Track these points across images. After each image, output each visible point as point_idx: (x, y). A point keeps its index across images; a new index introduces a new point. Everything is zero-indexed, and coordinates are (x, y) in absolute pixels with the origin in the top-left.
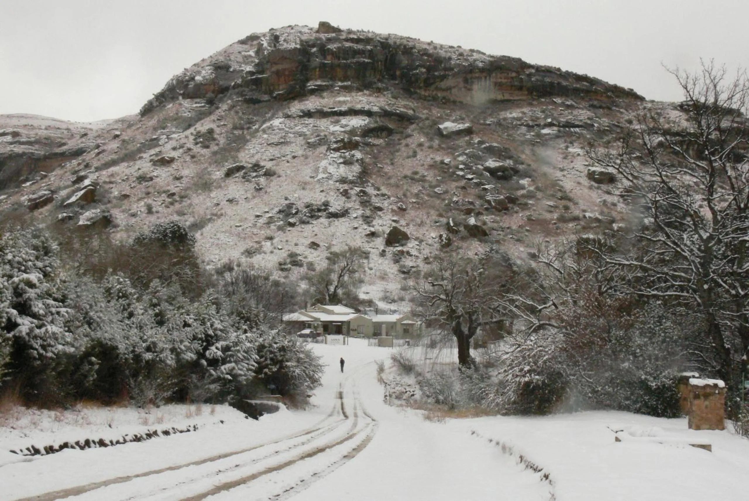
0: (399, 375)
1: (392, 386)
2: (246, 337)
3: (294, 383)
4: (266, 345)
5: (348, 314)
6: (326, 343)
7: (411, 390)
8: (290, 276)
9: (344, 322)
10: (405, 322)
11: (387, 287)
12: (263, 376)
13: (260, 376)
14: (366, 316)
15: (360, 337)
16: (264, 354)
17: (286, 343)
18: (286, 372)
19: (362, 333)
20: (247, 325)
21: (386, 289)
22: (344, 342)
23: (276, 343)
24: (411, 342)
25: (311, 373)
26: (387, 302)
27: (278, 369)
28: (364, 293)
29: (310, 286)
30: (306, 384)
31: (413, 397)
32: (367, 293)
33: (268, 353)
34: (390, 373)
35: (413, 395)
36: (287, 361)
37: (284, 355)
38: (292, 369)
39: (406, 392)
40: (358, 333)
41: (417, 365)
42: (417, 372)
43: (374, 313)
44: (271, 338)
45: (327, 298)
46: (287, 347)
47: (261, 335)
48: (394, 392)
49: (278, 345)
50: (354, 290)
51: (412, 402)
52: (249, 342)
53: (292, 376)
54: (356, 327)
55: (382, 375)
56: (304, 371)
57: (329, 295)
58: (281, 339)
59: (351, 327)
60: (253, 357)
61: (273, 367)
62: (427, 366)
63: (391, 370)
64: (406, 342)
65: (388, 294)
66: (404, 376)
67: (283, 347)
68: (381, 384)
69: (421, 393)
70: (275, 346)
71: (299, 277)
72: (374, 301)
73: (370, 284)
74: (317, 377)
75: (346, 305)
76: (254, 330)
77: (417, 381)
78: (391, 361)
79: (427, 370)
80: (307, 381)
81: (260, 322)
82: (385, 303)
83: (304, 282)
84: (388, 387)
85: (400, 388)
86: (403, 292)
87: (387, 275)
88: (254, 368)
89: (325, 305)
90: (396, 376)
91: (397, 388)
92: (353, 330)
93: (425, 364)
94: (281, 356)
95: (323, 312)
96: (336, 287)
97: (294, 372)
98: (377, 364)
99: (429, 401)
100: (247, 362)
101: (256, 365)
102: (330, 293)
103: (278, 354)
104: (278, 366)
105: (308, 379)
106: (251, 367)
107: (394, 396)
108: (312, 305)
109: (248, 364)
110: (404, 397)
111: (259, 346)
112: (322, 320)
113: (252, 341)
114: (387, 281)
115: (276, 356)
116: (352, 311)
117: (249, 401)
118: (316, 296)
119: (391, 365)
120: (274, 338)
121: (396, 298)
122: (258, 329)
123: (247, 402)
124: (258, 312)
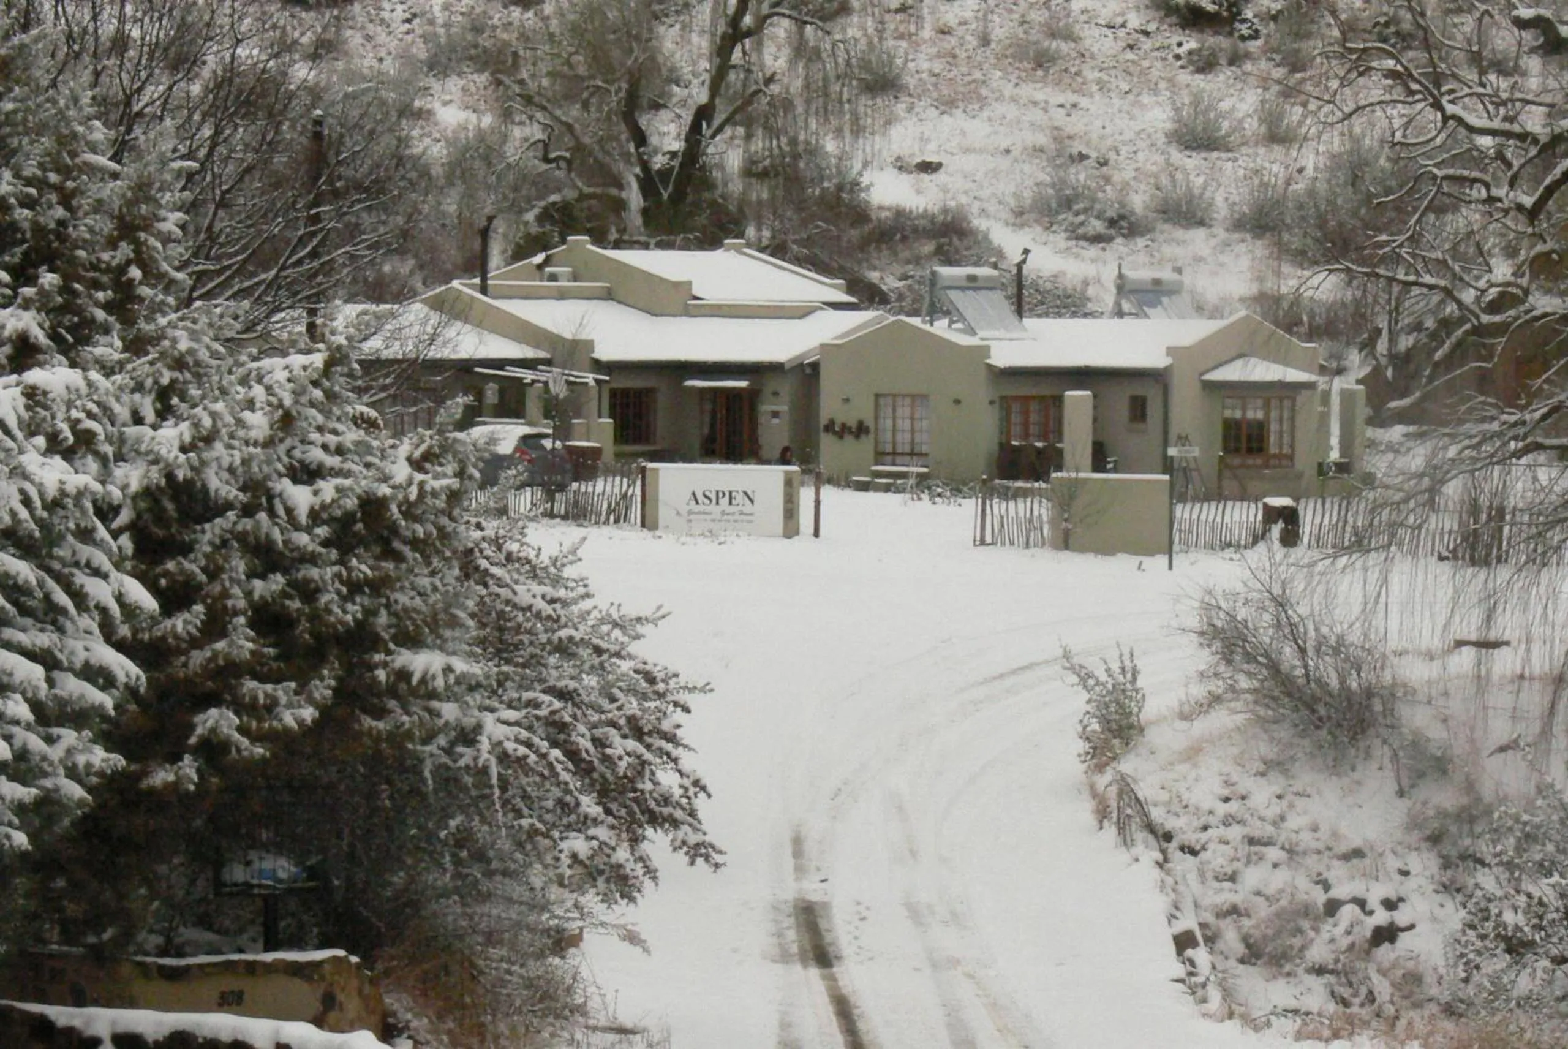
0: (1270, 767)
1: (1217, 858)
2: (33, 395)
3: (463, 839)
4: (219, 485)
5: (802, 312)
6: (648, 522)
7: (1375, 895)
8: (354, 39)
9: (775, 368)
10: (1232, 373)
11: (1074, 125)
12: (189, 767)
13: (161, 776)
14: (940, 327)
15: (892, 484)
16: (193, 567)
17: (401, 471)
18: (398, 738)
19: (913, 454)
20: (42, 303)
21: (1060, 138)
22: (790, 512)
23: (306, 474)
24: (1310, 519)
25: (621, 746)
26: (1077, 235)
27: (325, 712)
28: (901, 166)
29: (507, 115)
30: (578, 844)
31: (1385, 953)
32: (927, 167)
33: (239, 565)
34: (1192, 753)
35: (1386, 935)
36: (412, 641)
37: (378, 586)
38: (449, 711)
39: (1332, 907)
40: (880, 456)
41: (1410, 692)
42: (1417, 745)
43: (998, 303)
44: (259, 423)
45: (634, 197)
46: (409, 511)
47: (163, 395)
48: (1234, 911)
49: (328, 488)
50: (830, 146)
51: (1383, 989)
52: (55, 446)
53: (448, 779)
54: (861, 410)
55: (1128, 765)
56: (557, 729)
57: (649, 183)
58: (351, 435)
59: (829, 407)
60: (99, 591)
61: (283, 692)
62: (1500, 699)
63: (1201, 726)
64: (1272, 515)
65: (1080, 175)
66: (1305, 777)
67: (372, 506)
68: (1126, 840)
69: (1454, 916)
70: (301, 497)
71: (421, 51)
72: (979, 223)
73: (947, 105)
74: (668, 780)
75: (778, 250)
76: (110, 347)
77: (1414, 823)
78: (1206, 658)
79: (1500, 730)
80: (584, 823)
81: (152, 275)
82: (1060, 239)
83: (454, 84)
84: (1183, 864)
85: (1278, 880)
86: (1192, 163)
87: (1069, 36)
88: (106, 701)
89: (617, 245)
90: (1246, 783)
91: (1253, 877)
92: (840, 431)
93: (1481, 681)
94: (354, 587)
95: (608, 295)
96: (703, 113)
97: (468, 736)
98: (1085, 678)
99: (1524, 983)
100: (44, 639)
101: (124, 667)
102: (658, 162)
103: (322, 574)
104: (323, 688)
105: (589, 805)
106: (72, 686)
107: (1231, 938)
108: (520, 253)
109: (47, 660)
110: (1319, 952)
111: (148, 492)
112: (605, 352)
113: (85, 439)
114: (1071, 79)
115: (309, 592)
116: (831, 290)
117: (61, 1015)
118: (543, 185)
119: (1198, 691)
120: (286, 421)
121: (1139, 202)
122: (136, 346)
123: (44, 1025)
124: (142, 190)
